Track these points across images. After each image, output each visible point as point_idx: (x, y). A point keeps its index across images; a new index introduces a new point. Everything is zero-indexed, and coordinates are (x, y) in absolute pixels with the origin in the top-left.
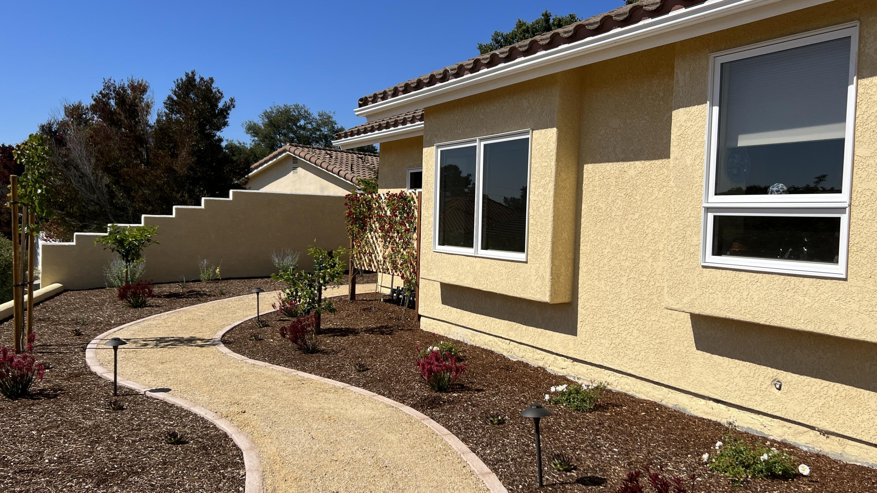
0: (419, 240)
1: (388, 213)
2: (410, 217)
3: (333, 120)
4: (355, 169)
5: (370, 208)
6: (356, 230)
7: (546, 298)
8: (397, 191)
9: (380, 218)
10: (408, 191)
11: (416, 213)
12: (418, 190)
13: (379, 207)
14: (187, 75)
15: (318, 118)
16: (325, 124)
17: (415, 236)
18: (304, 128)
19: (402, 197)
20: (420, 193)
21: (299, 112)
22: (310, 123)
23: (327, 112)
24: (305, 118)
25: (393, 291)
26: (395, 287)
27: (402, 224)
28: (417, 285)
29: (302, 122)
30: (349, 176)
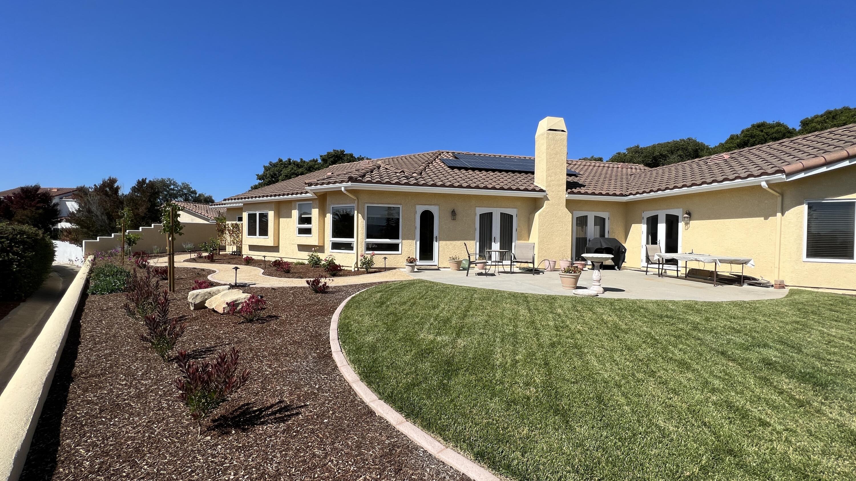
0: (242, 236)
1: (232, 229)
2: (239, 230)
3: (190, 186)
4: (208, 212)
5: (225, 227)
6: (220, 234)
7: (272, 245)
8: (235, 222)
9: (229, 230)
10: (238, 223)
11: (241, 229)
12: (241, 222)
13: (228, 227)
14: (143, 179)
15: (181, 185)
16: (185, 188)
17: (241, 235)
18: (173, 190)
19: (236, 224)
20: (242, 223)
21: (170, 182)
22: (177, 187)
23: (187, 183)
24: (174, 185)
25: (233, 252)
26: (233, 251)
27: (237, 231)
28: (242, 248)
29: (172, 187)
30: (206, 215)
